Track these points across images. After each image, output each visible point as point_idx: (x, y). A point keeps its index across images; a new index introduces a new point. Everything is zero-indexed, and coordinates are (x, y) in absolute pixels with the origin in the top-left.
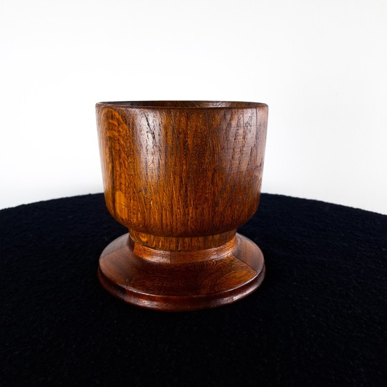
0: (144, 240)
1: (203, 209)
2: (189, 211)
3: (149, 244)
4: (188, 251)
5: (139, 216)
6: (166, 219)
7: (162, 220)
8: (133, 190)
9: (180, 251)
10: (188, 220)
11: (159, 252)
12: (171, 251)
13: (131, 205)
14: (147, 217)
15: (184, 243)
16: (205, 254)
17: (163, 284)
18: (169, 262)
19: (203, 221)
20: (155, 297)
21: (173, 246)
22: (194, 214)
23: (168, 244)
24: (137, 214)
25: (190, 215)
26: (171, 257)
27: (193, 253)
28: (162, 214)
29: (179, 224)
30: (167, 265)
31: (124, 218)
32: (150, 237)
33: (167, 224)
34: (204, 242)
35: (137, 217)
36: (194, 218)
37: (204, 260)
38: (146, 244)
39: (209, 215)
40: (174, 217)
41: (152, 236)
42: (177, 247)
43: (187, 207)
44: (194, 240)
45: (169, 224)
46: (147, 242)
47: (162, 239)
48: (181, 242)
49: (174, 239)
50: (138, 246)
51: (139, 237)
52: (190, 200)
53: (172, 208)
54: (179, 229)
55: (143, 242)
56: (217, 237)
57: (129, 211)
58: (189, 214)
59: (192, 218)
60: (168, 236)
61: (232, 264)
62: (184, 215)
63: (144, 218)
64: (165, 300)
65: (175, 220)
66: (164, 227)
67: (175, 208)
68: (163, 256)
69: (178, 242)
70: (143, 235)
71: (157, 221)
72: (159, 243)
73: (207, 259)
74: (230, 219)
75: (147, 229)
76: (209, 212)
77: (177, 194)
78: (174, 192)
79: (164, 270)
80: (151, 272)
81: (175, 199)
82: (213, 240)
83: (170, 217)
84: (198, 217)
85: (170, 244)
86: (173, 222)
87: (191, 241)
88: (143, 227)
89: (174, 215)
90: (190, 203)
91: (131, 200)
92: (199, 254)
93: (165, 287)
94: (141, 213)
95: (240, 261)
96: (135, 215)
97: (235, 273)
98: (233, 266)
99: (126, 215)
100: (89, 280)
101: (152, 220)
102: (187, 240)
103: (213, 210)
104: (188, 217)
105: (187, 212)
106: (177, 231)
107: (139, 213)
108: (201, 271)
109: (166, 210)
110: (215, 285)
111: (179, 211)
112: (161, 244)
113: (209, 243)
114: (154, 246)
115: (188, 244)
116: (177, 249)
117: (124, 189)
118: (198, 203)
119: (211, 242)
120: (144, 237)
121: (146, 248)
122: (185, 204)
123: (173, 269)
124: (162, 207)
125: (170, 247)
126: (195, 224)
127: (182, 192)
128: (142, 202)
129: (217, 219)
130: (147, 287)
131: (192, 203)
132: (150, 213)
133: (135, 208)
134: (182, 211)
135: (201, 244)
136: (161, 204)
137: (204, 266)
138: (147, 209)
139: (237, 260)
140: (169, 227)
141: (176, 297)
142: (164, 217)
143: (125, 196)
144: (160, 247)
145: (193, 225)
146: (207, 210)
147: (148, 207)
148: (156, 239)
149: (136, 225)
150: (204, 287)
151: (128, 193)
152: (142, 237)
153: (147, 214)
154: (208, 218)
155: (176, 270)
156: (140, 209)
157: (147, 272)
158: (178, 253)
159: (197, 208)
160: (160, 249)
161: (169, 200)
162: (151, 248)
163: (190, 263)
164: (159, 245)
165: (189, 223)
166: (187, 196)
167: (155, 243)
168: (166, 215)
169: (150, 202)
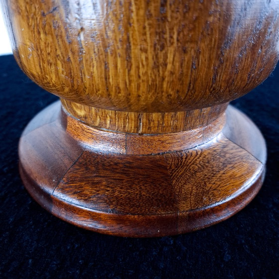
0: (81, 113)
1: (198, 53)
2: (166, 57)
3: (90, 121)
4: (157, 134)
5: (60, 68)
6: (116, 75)
7: (107, 78)
8: (40, 8)
9: (142, 134)
10: (163, 79)
11: (106, 134)
12: (127, 133)
13: (42, 44)
14: (75, 71)
15: (149, 121)
16: (183, 139)
17: (114, 192)
18: (123, 151)
19: (195, 80)
20: (99, 215)
21: (130, 126)
22: (177, 64)
23: (121, 123)
24: (56, 65)
25: (169, 67)
26: (126, 144)
27: (165, 137)
28: (106, 64)
29: (143, 88)
30: (121, 157)
32: (90, 110)
33: (118, 88)
34: (186, 119)
35: (57, 71)
36: (178, 74)
37: (181, 148)
38: (84, 120)
39: (209, 68)
40: (133, 72)
41: (93, 108)
42: (137, 127)
43: (163, 47)
44: (168, 116)
45: (122, 86)
46: (85, 117)
47: (110, 113)
48: (144, 120)
49: (132, 115)
50: (73, 122)
51: (72, 108)
52: (171, 29)
53: (128, 50)
54: (142, 98)
55: (80, 117)
57: (41, 58)
58: (166, 65)
59: (172, 73)
60: (120, 110)
61: (226, 153)
62: (156, 66)
63: (70, 74)
64: (119, 220)
65: (134, 78)
66: (113, 94)
67: (135, 51)
68: (113, 142)
69: (138, 119)
70: (78, 105)
71: (97, 80)
72: (105, 120)
73: (186, 147)
75: (78, 95)
76: (210, 59)
77: (142, 12)
78: (134, 8)
79: (116, 164)
80: (93, 169)
81: (136, 25)
82: (200, 115)
83: (124, 72)
84: (185, 71)
85: (124, 123)
86: (130, 81)
87: (163, 117)
88: (71, 91)
89: (134, 67)
90: (171, 37)
91: (39, 33)
92: (174, 138)
93: (117, 197)
94: (63, 62)
95: (237, 147)
96: (53, 68)
97: (233, 167)
98: (228, 155)
99: (38, 67)
100: (5, 169)
101: (87, 77)
102: (155, 116)
103: (218, 57)
104: (164, 72)
105: (161, 60)
106: (139, 100)
107: (59, 62)
108: (177, 166)
109: (114, 53)
110: (203, 193)
111: (143, 56)
112: (108, 122)
113: (194, 121)
114: (97, 124)
115: (156, 122)
116: (138, 130)
117: (23, 8)
118: (188, 39)
119: (196, 120)
120: (81, 109)
121: (85, 126)
122: (159, 41)
123: (130, 163)
124: (105, 47)
125: (125, 127)
126: (178, 87)
127: (152, 8)
128: (61, 36)
129: (222, 77)
130: (86, 195)
131: (175, 36)
132: (81, 62)
133: (49, 50)
134: (150, 57)
135: (180, 123)
136: (103, 40)
137: (182, 158)
138: (73, 53)
139: (232, 145)
140: (122, 94)
141: (136, 216)
142: (111, 72)
143: (29, 26)
144: (108, 126)
145: (173, 90)
146: (207, 56)
147: (76, 47)
148: (100, 113)
149: (59, 87)
150: (185, 199)
151: (33, 18)
152: (77, 107)
153: (74, 65)
154: (207, 74)
155: (135, 165)
156: (59, 52)
157: (87, 168)
158: (138, 137)
159: (185, 51)
160: (108, 130)
161: (122, 29)
162: (92, 127)
163: (159, 154)
164: (106, 124)
165: (165, 85)
166: (164, 19)
167: (98, 119)
168: (116, 67)
169: (79, 35)
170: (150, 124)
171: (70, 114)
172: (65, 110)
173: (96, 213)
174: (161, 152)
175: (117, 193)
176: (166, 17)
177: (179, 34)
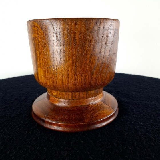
0: (55, 94)
1: (85, 76)
3: (57, 96)
4: (78, 99)
5: (51, 81)
6: (65, 82)
7: (63, 83)
8: (47, 66)
9: (73, 100)
10: (77, 83)
12: (69, 100)
13: (46, 75)
16: (87, 101)
18: (68, 105)
19: (85, 83)
20: (60, 124)
21: (70, 97)
22: (80, 79)
23: (67, 96)
24: (50, 80)
25: (78, 80)
26: (69, 103)
27: (81, 101)
28: (63, 79)
29: (72, 85)
30: (67, 107)
31: (43, 82)
32: (58, 93)
34: (86, 95)
35: (50, 81)
36: (81, 81)
37: (86, 104)
40: (69, 81)
42: (72, 97)
43: (76, 75)
44: (81, 93)
45: (67, 85)
46: (56, 95)
47: (64, 93)
48: (74, 95)
49: (70, 93)
50: (52, 97)
51: (52, 93)
52: (78, 71)
53: (68, 76)
55: (54, 95)
56: (93, 92)
57: (45, 78)
59: (79, 81)
60: (67, 92)
61: (101, 106)
62: (75, 79)
63: (53, 82)
64: (66, 126)
65: (70, 83)
66: (64, 87)
67: (70, 76)
68: (64, 102)
69: (72, 95)
71: (60, 83)
73: (88, 104)
74: (100, 82)
75: (55, 88)
76: (89, 78)
77: (71, 68)
78: (69, 67)
79: (65, 110)
80: (58, 111)
81: (70, 70)
82: (91, 93)
83: (67, 81)
84: (82, 80)
85: (68, 96)
86: (69, 83)
87: (79, 94)
88: (53, 87)
89: (70, 80)
90: (78, 73)
91: (46, 72)
92: (84, 101)
93: (65, 119)
94: (52, 79)
95: (106, 105)
96: (49, 81)
97: (103, 110)
98: (102, 107)
99: (44, 81)
100: (27, 115)
101: (58, 83)
102: (77, 93)
103: (90, 77)
104: (77, 81)
105: (76, 78)
106: (71, 88)
107: (51, 79)
108: (85, 110)
109: (65, 77)
110: (92, 117)
111: (72, 77)
112: (63, 96)
113: (89, 95)
114: (60, 97)
115: (77, 96)
116: (72, 98)
117: (42, 66)
118: (82, 73)
119: (90, 95)
120: (55, 93)
121: (56, 98)
122: (75, 74)
123: (70, 109)
124: (63, 75)
125: (68, 97)
126: (81, 85)
127: (73, 67)
128: (52, 73)
129: (93, 82)
130: (56, 119)
131: (79, 73)
132: (56, 79)
133: (48, 76)
134: (74, 78)
135: (85, 96)
136: (62, 74)
137: (86, 107)
138: (54, 77)
139: (104, 104)
140: (67, 87)
141: (71, 124)
142: (64, 81)
143: (43, 70)
144: (63, 97)
145: (80, 85)
146: (88, 77)
147: (55, 76)
148: (61, 94)
149: (50, 86)
150: (87, 119)
151: (44, 69)
152: (54, 92)
153: (55, 80)
154: (88, 81)
155: (71, 110)
156: (51, 77)
157: (56, 111)
158: (72, 101)
159: (82, 76)
160: (63, 99)
161: (67, 71)
162: (58, 98)
163: (79, 106)
164: (62, 97)
165: (78, 84)
166: (76, 69)
167: (60, 96)
168: (65, 80)
169: (56, 73)
170: (76, 96)
171: (51, 95)
172: (49, 94)
173: (59, 124)
174: (80, 105)
175: (65, 118)
176: (77, 69)
177: (80, 72)
